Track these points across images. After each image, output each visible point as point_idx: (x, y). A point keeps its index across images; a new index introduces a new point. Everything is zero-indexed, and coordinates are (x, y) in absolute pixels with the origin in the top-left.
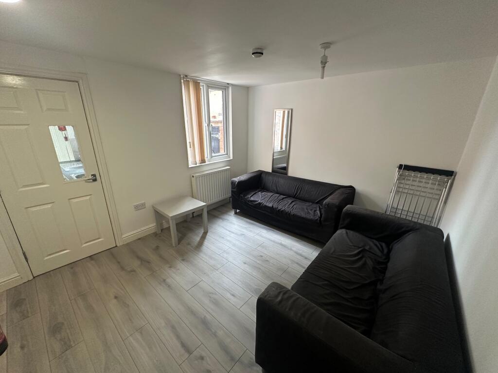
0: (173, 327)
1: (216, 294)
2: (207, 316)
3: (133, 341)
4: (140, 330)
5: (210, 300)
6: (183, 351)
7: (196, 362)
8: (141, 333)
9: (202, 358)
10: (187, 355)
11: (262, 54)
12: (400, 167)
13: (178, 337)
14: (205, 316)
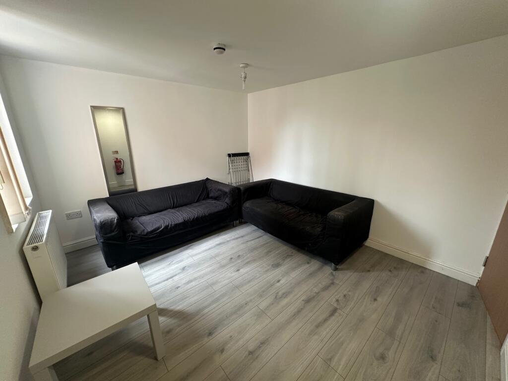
0: (318, 326)
1: (278, 293)
2: (302, 299)
3: (341, 366)
4: (328, 361)
5: (285, 298)
6: (337, 314)
7: (341, 304)
8: (330, 359)
9: (337, 301)
10: (339, 311)
11: (224, 50)
12: (229, 155)
13: (326, 320)
14: (303, 300)
